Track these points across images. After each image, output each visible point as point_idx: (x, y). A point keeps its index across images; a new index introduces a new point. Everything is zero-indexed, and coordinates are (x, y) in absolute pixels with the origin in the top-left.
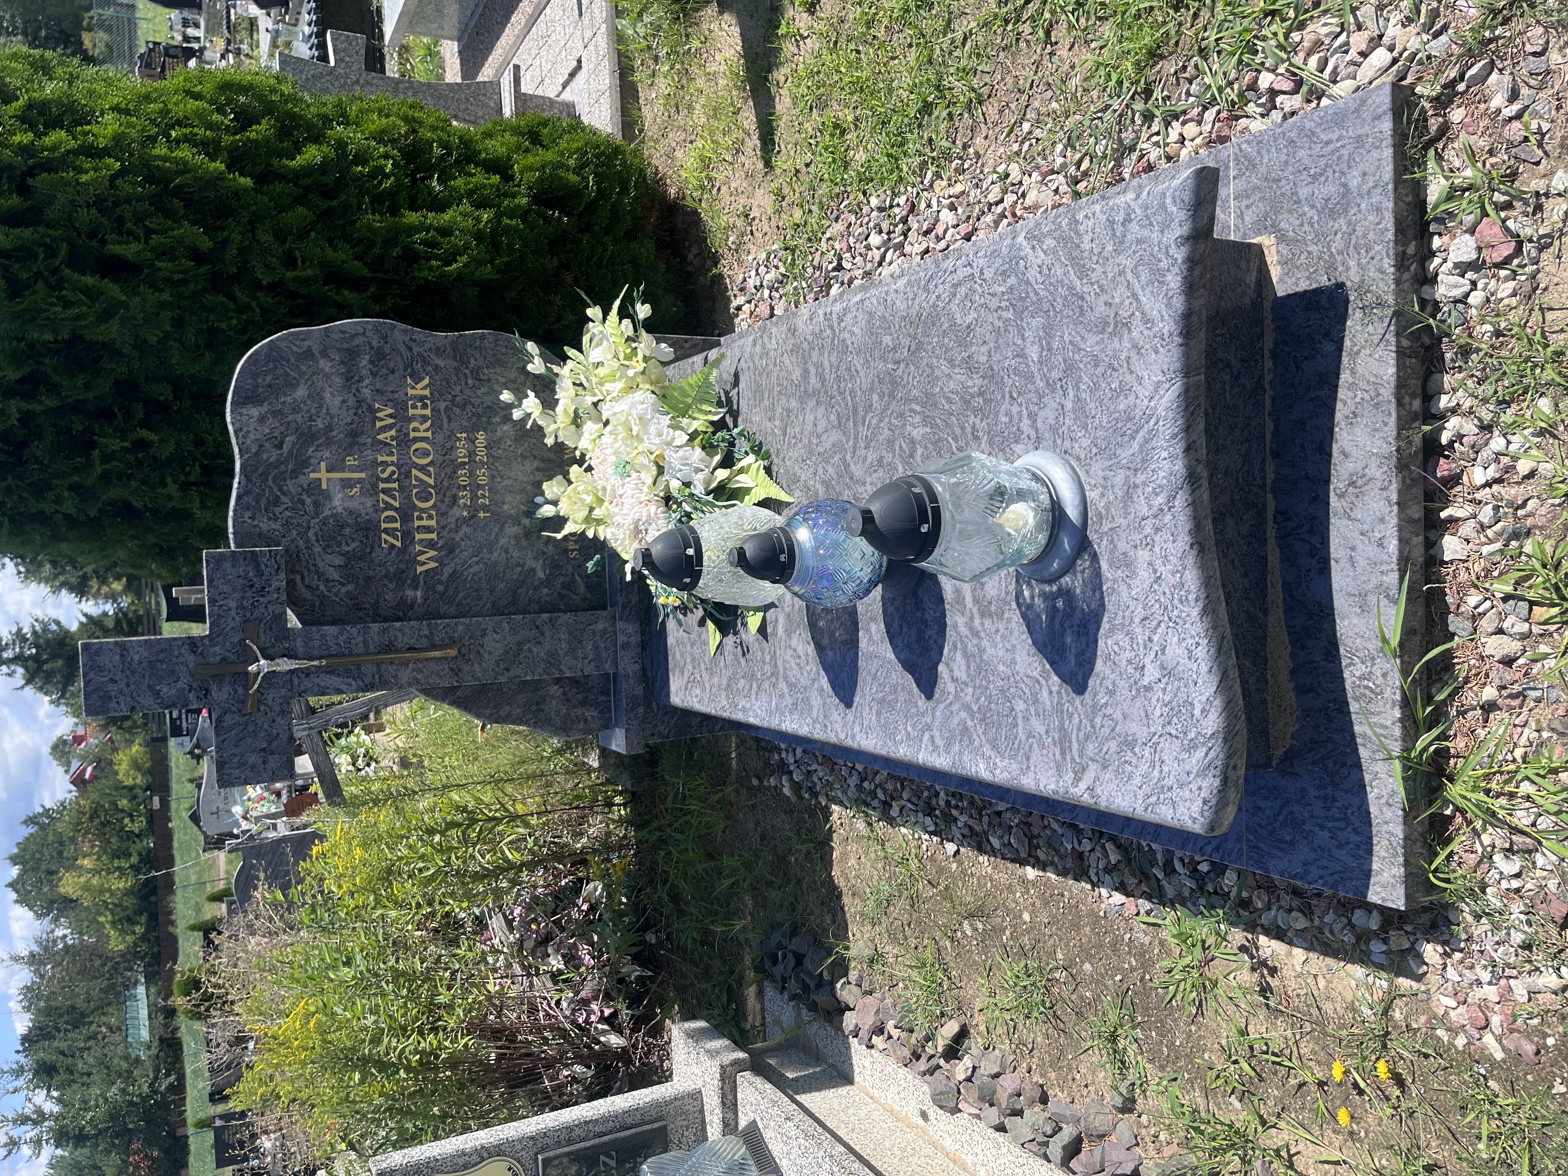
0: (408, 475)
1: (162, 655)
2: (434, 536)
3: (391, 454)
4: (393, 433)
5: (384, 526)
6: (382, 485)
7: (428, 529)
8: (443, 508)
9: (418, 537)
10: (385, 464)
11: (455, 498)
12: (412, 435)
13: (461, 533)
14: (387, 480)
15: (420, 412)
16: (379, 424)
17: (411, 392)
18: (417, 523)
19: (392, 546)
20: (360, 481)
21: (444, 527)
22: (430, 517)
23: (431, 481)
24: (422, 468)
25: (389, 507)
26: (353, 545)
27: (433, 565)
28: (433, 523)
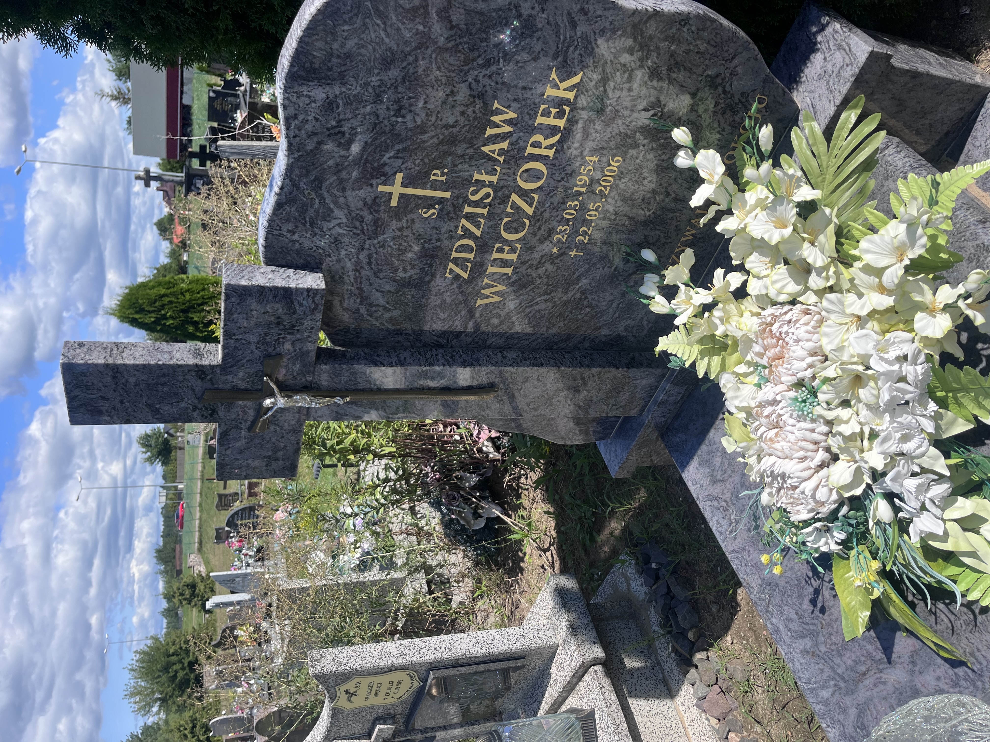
0: (505, 200)
2: (509, 271)
3: (493, 172)
4: (505, 145)
5: (454, 254)
6: (467, 209)
7: (505, 263)
8: (533, 241)
9: (490, 270)
10: (481, 184)
11: (551, 232)
12: (530, 150)
13: (541, 271)
14: (476, 204)
15: (552, 121)
16: (490, 131)
17: (550, 92)
18: (495, 255)
19: (457, 277)
20: (441, 201)
21: (524, 263)
22: (513, 251)
23: (530, 211)
24: (524, 194)
25: (467, 234)
26: (412, 272)
27: (496, 299)
28: (514, 257)
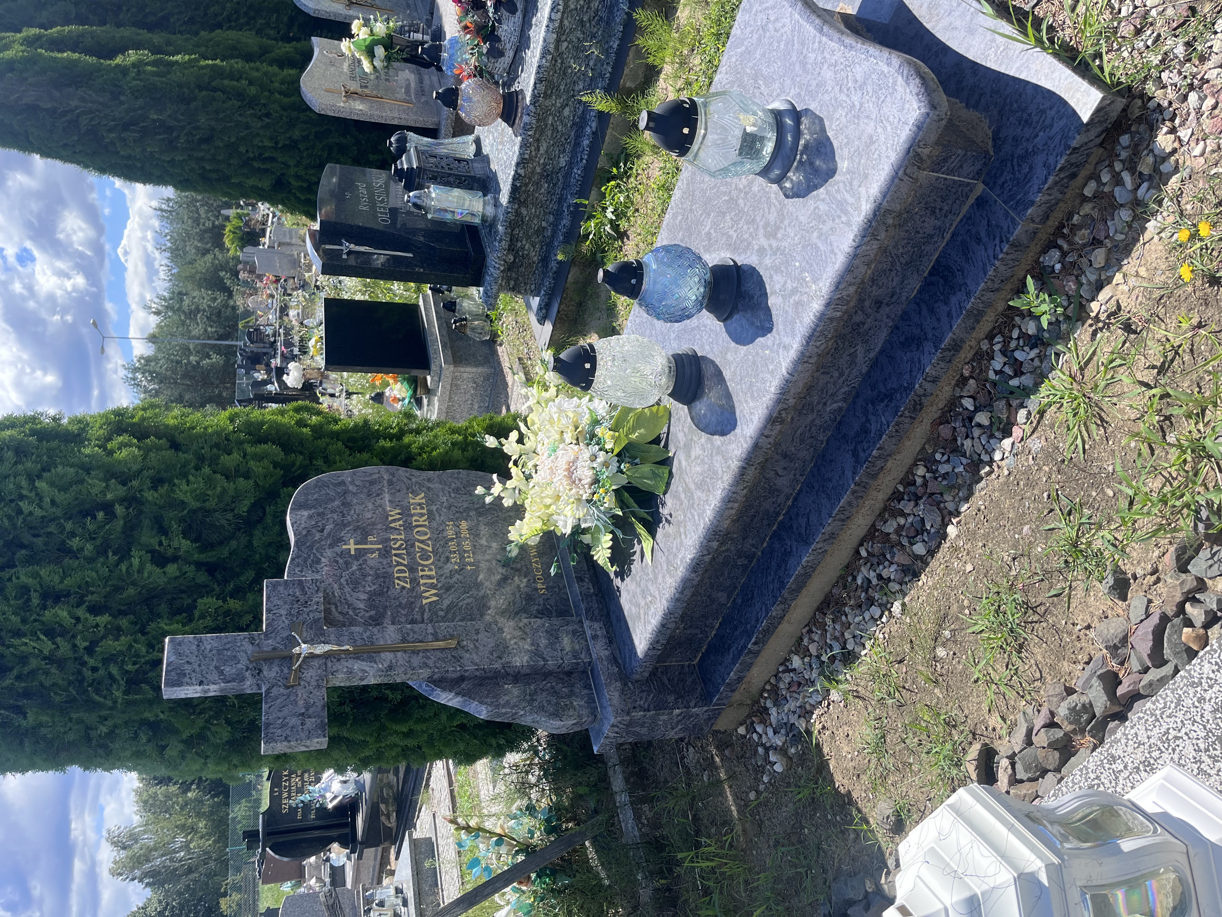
0: (413, 546)
1: (228, 646)
2: (435, 581)
3: (400, 534)
4: (401, 522)
5: (396, 575)
6: (394, 552)
7: (430, 577)
8: (440, 564)
9: (422, 582)
10: (396, 540)
11: (448, 559)
12: (414, 524)
13: (454, 579)
14: (398, 549)
15: (419, 511)
16: (390, 518)
17: (412, 501)
18: (421, 573)
19: (403, 588)
20: (378, 549)
21: (441, 576)
22: (431, 570)
23: (430, 549)
24: (422, 542)
25: (399, 564)
26: (374, 587)
27: (435, 599)
28: (433, 573)
